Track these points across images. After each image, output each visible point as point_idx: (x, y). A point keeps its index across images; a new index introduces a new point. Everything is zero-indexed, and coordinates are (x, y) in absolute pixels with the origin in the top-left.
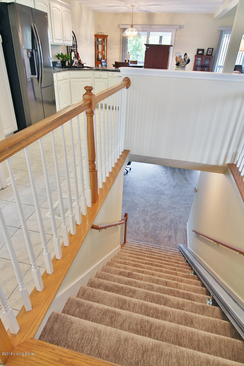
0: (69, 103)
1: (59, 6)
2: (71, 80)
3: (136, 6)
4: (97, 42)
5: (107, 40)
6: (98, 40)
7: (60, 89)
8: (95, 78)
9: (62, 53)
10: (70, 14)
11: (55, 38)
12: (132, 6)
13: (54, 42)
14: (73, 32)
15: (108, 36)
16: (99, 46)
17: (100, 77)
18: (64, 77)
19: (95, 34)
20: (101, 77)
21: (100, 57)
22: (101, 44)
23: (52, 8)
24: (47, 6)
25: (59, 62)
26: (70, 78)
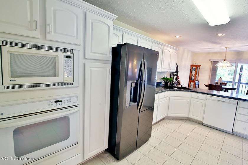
0: (165, 115)
1: (169, 49)
2: (170, 97)
3: (229, 47)
4: (192, 70)
5: (199, 68)
6: (192, 68)
7: (160, 106)
8: (192, 98)
9: (166, 77)
10: (176, 53)
11: (163, 67)
12: (225, 47)
13: (162, 71)
14: (177, 64)
15: (200, 66)
16: (193, 71)
17: (197, 98)
18: (164, 96)
19: (191, 64)
20: (199, 98)
21: (193, 78)
22: (195, 70)
23: (164, 50)
24: (161, 49)
25: (163, 83)
26: (170, 96)
